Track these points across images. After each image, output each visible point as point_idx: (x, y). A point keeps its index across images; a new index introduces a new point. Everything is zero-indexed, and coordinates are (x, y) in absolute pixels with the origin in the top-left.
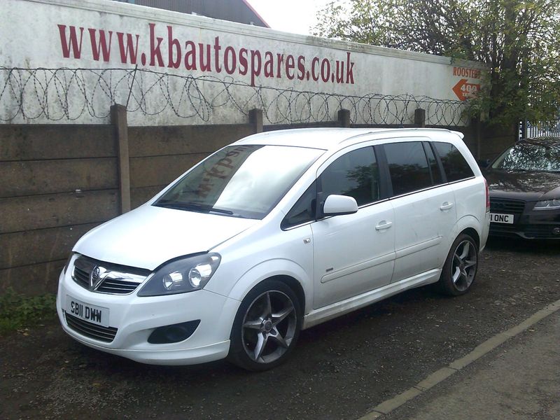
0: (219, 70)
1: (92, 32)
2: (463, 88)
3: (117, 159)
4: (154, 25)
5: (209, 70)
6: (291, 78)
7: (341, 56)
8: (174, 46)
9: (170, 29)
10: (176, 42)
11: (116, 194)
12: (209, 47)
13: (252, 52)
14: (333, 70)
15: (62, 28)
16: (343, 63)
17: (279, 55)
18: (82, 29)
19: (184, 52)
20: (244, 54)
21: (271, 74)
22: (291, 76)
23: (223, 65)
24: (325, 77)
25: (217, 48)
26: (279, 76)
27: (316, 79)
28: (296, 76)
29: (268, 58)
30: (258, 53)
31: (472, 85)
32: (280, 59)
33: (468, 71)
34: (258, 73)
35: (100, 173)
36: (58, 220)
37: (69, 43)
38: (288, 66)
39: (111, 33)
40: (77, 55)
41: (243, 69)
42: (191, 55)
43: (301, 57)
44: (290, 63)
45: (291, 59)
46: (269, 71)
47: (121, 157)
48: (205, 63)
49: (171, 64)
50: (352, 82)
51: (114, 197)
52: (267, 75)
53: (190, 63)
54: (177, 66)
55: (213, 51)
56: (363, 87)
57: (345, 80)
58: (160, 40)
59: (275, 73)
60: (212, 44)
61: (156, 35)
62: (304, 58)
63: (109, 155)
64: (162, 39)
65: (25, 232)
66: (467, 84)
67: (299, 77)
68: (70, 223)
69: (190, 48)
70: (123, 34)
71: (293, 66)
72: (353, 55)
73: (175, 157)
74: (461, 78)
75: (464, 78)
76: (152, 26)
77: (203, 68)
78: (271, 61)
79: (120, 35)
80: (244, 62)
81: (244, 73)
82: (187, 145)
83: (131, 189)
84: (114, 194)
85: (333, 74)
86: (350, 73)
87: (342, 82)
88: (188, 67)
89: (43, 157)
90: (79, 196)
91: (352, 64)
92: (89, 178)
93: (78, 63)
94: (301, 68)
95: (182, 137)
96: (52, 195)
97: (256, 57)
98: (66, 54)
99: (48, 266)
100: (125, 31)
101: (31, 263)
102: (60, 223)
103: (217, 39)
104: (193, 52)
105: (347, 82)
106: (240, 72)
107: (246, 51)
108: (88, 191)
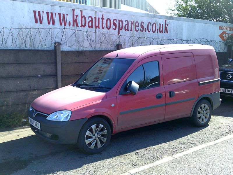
0: (103, 28)
1: (47, 13)
2: (224, 35)
3: (56, 63)
4: (75, 10)
5: (99, 28)
6: (137, 31)
7: (162, 21)
8: (83, 19)
9: (81, 12)
10: (84, 17)
11: (56, 78)
12: (99, 18)
13: (119, 20)
14: (158, 27)
15: (35, 12)
16: (163, 24)
17: (131, 22)
18: (43, 12)
19: (87, 21)
20: (115, 21)
21: (128, 30)
22: (137, 30)
23: (105, 26)
24: (154, 31)
25: (103, 19)
26: (131, 30)
27: (149, 32)
28: (139, 30)
29: (127, 22)
30: (121, 21)
31: (229, 34)
32: (132, 23)
33: (227, 28)
34: (121, 29)
35: (49, 69)
36: (30, 87)
37: (38, 17)
38: (136, 26)
39: (55, 13)
40: (41, 22)
41: (114, 27)
42: (91, 22)
43: (142, 22)
44: (137, 25)
45: (137, 23)
46: (126, 28)
47: (58, 63)
48: (97, 25)
49: (82, 26)
50: (167, 33)
51: (55, 79)
52: (126, 30)
53: (90, 25)
54: (84, 26)
55: (101, 20)
56: (173, 35)
57: (164, 31)
58: (77, 16)
59: (130, 29)
60: (100, 17)
61: (75, 14)
62: (143, 23)
63: (53, 62)
64: (78, 16)
65: (17, 91)
66: (226, 34)
67: (141, 31)
68: (35, 88)
69: (90, 19)
70: (61, 14)
71: (138, 26)
72: (168, 21)
73: (82, 63)
74: (223, 31)
75: (224, 31)
76: (74, 11)
77: (96, 27)
78: (128, 24)
79: (60, 14)
80: (115, 24)
81: (115, 29)
82: (87, 59)
83: (62, 76)
84: (55, 77)
85: (158, 30)
86: (166, 29)
87: (162, 33)
88: (89, 27)
89: (25, 62)
90: (40, 78)
91: (167, 25)
92: (44, 71)
93: (41, 26)
94: (142, 27)
95: (85, 55)
96: (29, 77)
97: (121, 23)
98: (36, 22)
99: (26, 105)
100: (62, 13)
101: (19, 103)
102: (32, 88)
103: (103, 15)
104: (92, 21)
105: (165, 33)
106: (113, 29)
107: (116, 20)
108: (43, 76)
